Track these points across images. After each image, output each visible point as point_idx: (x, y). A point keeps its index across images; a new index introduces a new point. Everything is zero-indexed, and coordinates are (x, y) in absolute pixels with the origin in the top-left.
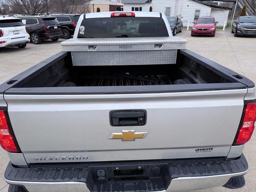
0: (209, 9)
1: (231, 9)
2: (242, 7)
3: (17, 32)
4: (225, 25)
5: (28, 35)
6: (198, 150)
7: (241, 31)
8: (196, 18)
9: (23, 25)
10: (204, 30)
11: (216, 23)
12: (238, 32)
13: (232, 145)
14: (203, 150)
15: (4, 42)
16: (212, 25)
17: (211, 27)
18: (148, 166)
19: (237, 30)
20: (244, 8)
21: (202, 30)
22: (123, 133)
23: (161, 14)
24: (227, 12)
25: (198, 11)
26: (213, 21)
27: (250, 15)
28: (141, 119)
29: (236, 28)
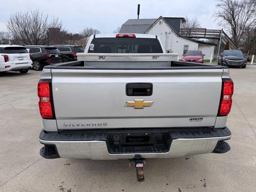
0: (197, 45)
1: (216, 45)
2: (225, 44)
3: (21, 58)
4: (211, 59)
5: (31, 62)
6: (192, 119)
7: (226, 62)
8: (185, 52)
9: (27, 52)
10: (193, 61)
11: (203, 56)
12: (224, 63)
13: (217, 116)
14: (195, 119)
15: (9, 66)
16: (199, 57)
17: (199, 59)
18: (153, 133)
19: (222, 61)
20: (228, 43)
21: (190, 61)
22: (135, 101)
23: (156, 36)
24: (213, 48)
25: (186, 46)
26: (200, 54)
27: (233, 49)
28: (149, 90)
29: (222, 60)
